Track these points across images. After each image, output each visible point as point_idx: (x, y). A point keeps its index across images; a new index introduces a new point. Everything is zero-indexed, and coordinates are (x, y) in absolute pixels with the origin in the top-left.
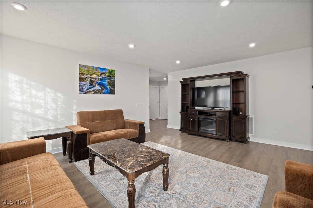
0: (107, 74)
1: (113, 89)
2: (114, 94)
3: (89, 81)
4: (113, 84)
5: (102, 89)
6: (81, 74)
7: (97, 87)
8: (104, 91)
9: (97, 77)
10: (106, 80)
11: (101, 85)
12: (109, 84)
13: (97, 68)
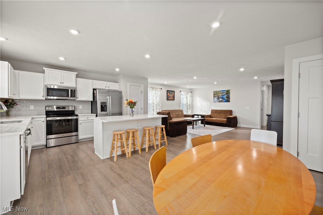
0: (226, 93)
1: (228, 99)
2: (229, 102)
3: (217, 97)
4: (228, 97)
5: (223, 100)
6: (214, 95)
7: (221, 99)
8: (224, 101)
9: (220, 95)
10: (225, 96)
11: (222, 98)
12: (227, 97)
13: (220, 91)
